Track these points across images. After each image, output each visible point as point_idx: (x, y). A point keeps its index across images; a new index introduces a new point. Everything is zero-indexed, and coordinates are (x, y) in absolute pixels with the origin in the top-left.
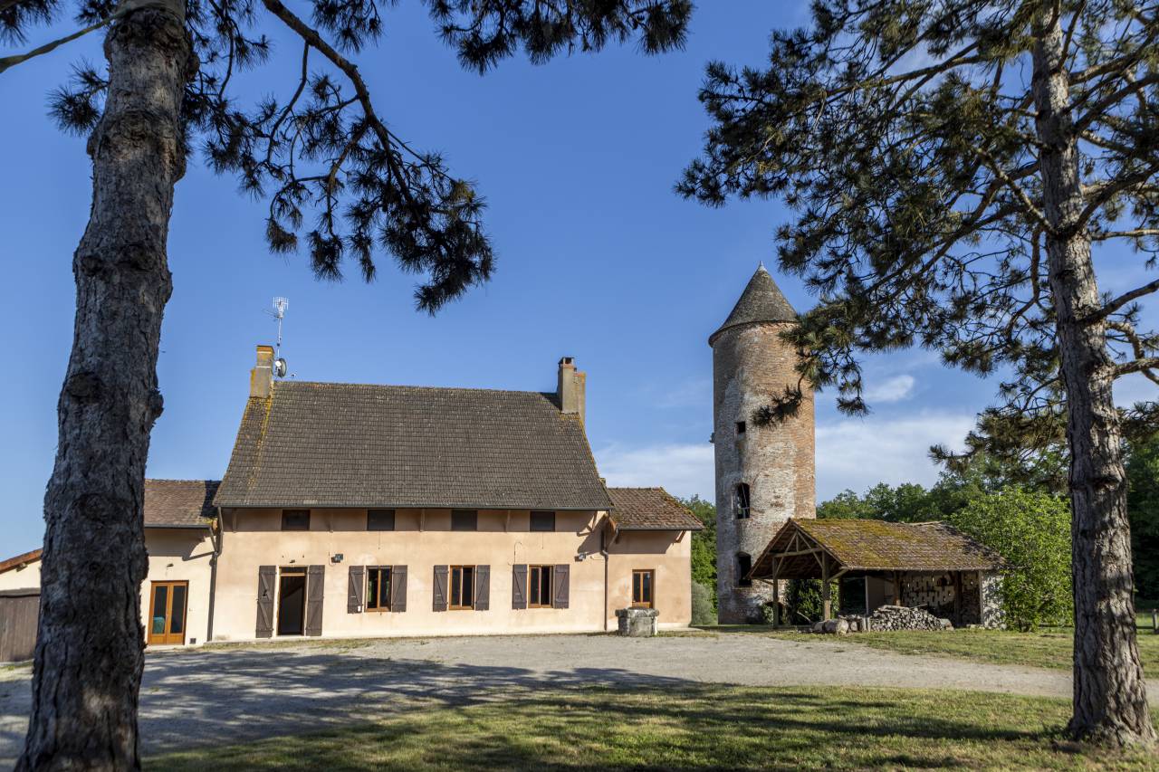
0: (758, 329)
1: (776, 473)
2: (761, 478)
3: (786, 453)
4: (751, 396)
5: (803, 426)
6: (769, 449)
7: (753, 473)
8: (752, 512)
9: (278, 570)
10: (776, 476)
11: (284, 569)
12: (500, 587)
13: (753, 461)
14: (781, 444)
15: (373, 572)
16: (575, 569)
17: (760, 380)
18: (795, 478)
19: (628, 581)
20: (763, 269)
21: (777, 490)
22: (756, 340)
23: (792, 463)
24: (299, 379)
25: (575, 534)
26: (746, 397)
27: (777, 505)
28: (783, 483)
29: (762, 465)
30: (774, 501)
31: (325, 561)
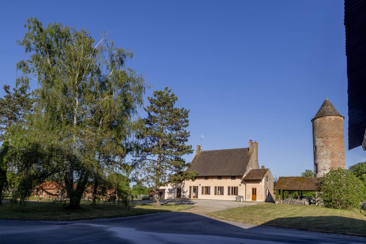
0: (318, 119)
1: (324, 160)
2: (320, 162)
3: (327, 155)
4: (317, 139)
5: (334, 146)
6: (322, 154)
7: (318, 160)
8: (318, 172)
9: (192, 187)
10: (324, 161)
11: (193, 187)
12: (226, 191)
13: (318, 157)
14: (325, 152)
15: (206, 187)
16: (239, 188)
17: (319, 134)
18: (330, 161)
19: (251, 190)
20: (327, 99)
21: (324, 165)
22: (318, 122)
23: (329, 157)
24: (203, 150)
25: (240, 179)
26: (316, 139)
27: (324, 169)
28: (326, 163)
29: (320, 158)
30: (323, 168)
31: (198, 185)
